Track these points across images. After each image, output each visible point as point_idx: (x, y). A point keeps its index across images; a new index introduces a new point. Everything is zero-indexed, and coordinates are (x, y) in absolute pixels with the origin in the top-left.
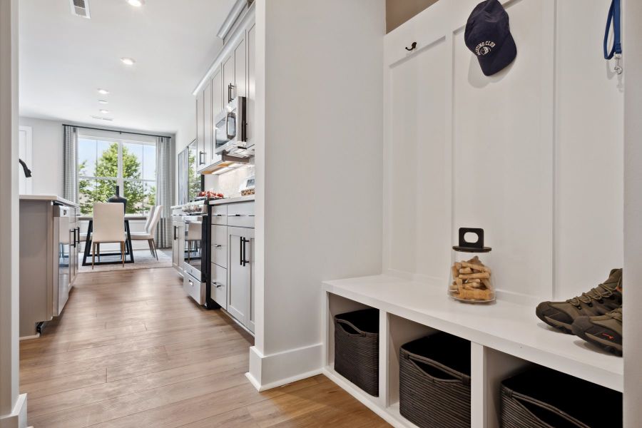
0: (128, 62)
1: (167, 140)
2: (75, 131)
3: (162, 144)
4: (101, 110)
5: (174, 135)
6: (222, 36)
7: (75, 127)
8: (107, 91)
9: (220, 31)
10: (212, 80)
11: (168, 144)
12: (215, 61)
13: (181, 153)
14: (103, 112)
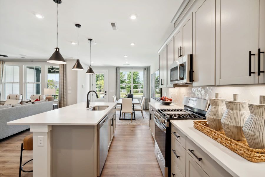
0: (133, 44)
1: (147, 69)
2: (119, 69)
3: (145, 71)
4: (126, 62)
5: (150, 67)
6: (174, 22)
7: (119, 68)
8: (127, 56)
9: (172, 21)
10: (167, 46)
11: (147, 70)
12: (169, 36)
13: (152, 74)
14: (127, 62)
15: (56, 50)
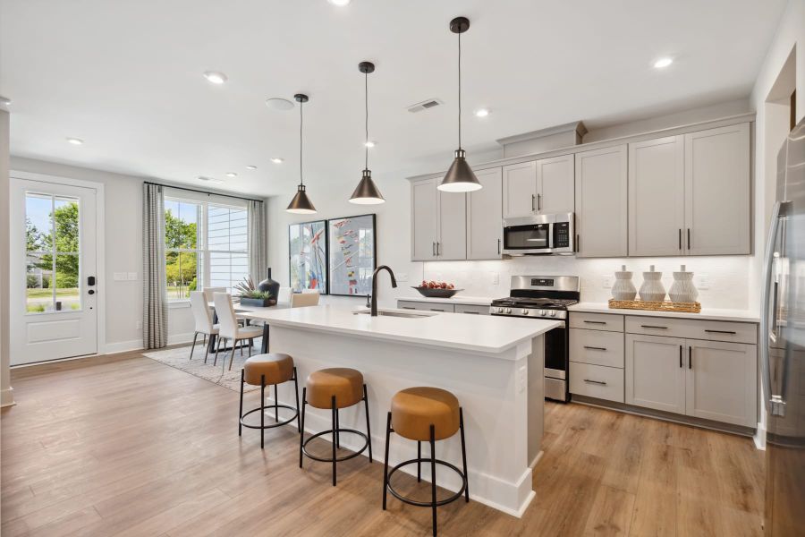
1: (260, 204)
2: (160, 191)
5: (267, 199)
7: (161, 187)
11: (260, 209)
15: (459, 154)
